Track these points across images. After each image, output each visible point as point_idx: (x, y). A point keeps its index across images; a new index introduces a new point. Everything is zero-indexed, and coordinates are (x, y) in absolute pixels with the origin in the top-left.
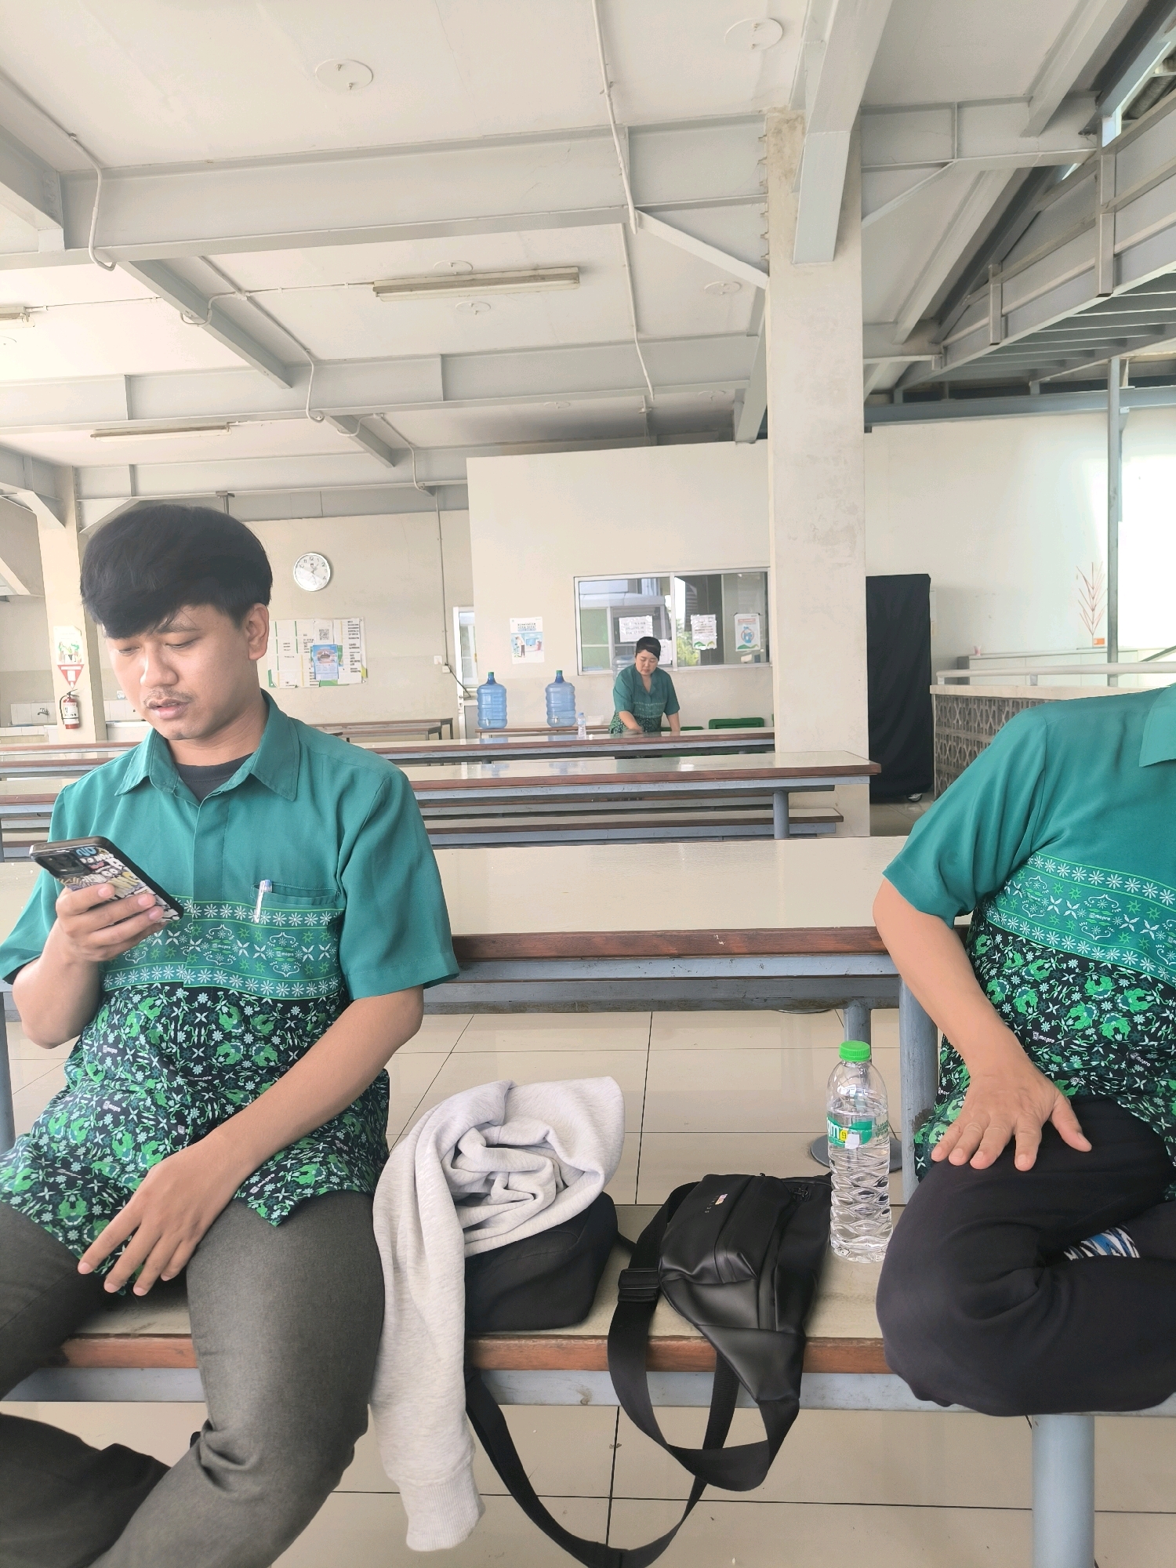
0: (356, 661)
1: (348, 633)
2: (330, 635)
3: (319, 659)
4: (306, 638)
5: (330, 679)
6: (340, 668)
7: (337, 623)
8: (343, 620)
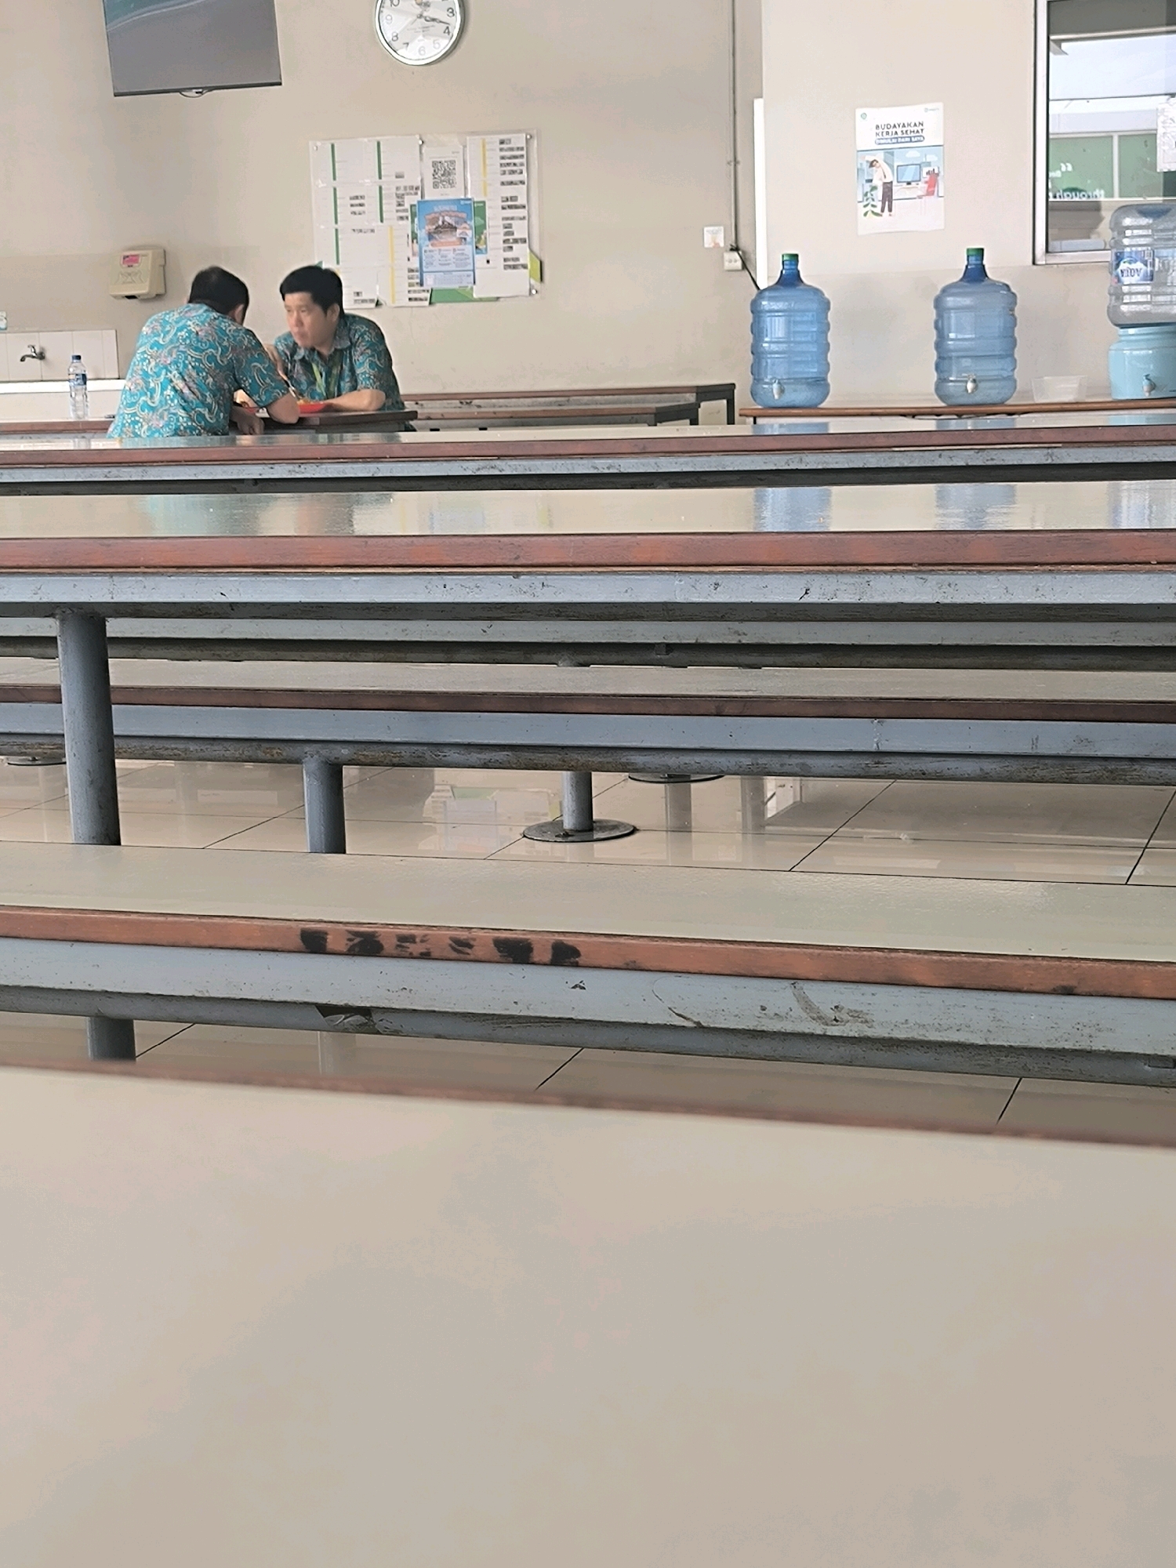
0: (516, 241)
1: (499, 169)
2: (458, 177)
3: (430, 236)
4: (401, 183)
5: (456, 286)
6: (480, 259)
7: (474, 143)
8: (488, 138)
